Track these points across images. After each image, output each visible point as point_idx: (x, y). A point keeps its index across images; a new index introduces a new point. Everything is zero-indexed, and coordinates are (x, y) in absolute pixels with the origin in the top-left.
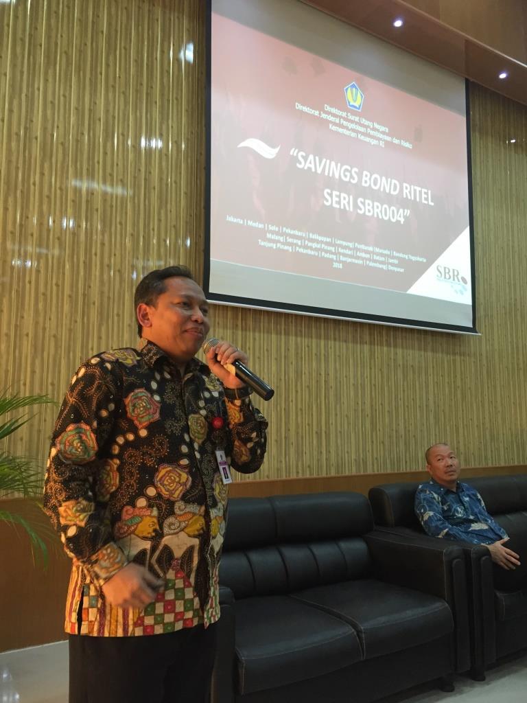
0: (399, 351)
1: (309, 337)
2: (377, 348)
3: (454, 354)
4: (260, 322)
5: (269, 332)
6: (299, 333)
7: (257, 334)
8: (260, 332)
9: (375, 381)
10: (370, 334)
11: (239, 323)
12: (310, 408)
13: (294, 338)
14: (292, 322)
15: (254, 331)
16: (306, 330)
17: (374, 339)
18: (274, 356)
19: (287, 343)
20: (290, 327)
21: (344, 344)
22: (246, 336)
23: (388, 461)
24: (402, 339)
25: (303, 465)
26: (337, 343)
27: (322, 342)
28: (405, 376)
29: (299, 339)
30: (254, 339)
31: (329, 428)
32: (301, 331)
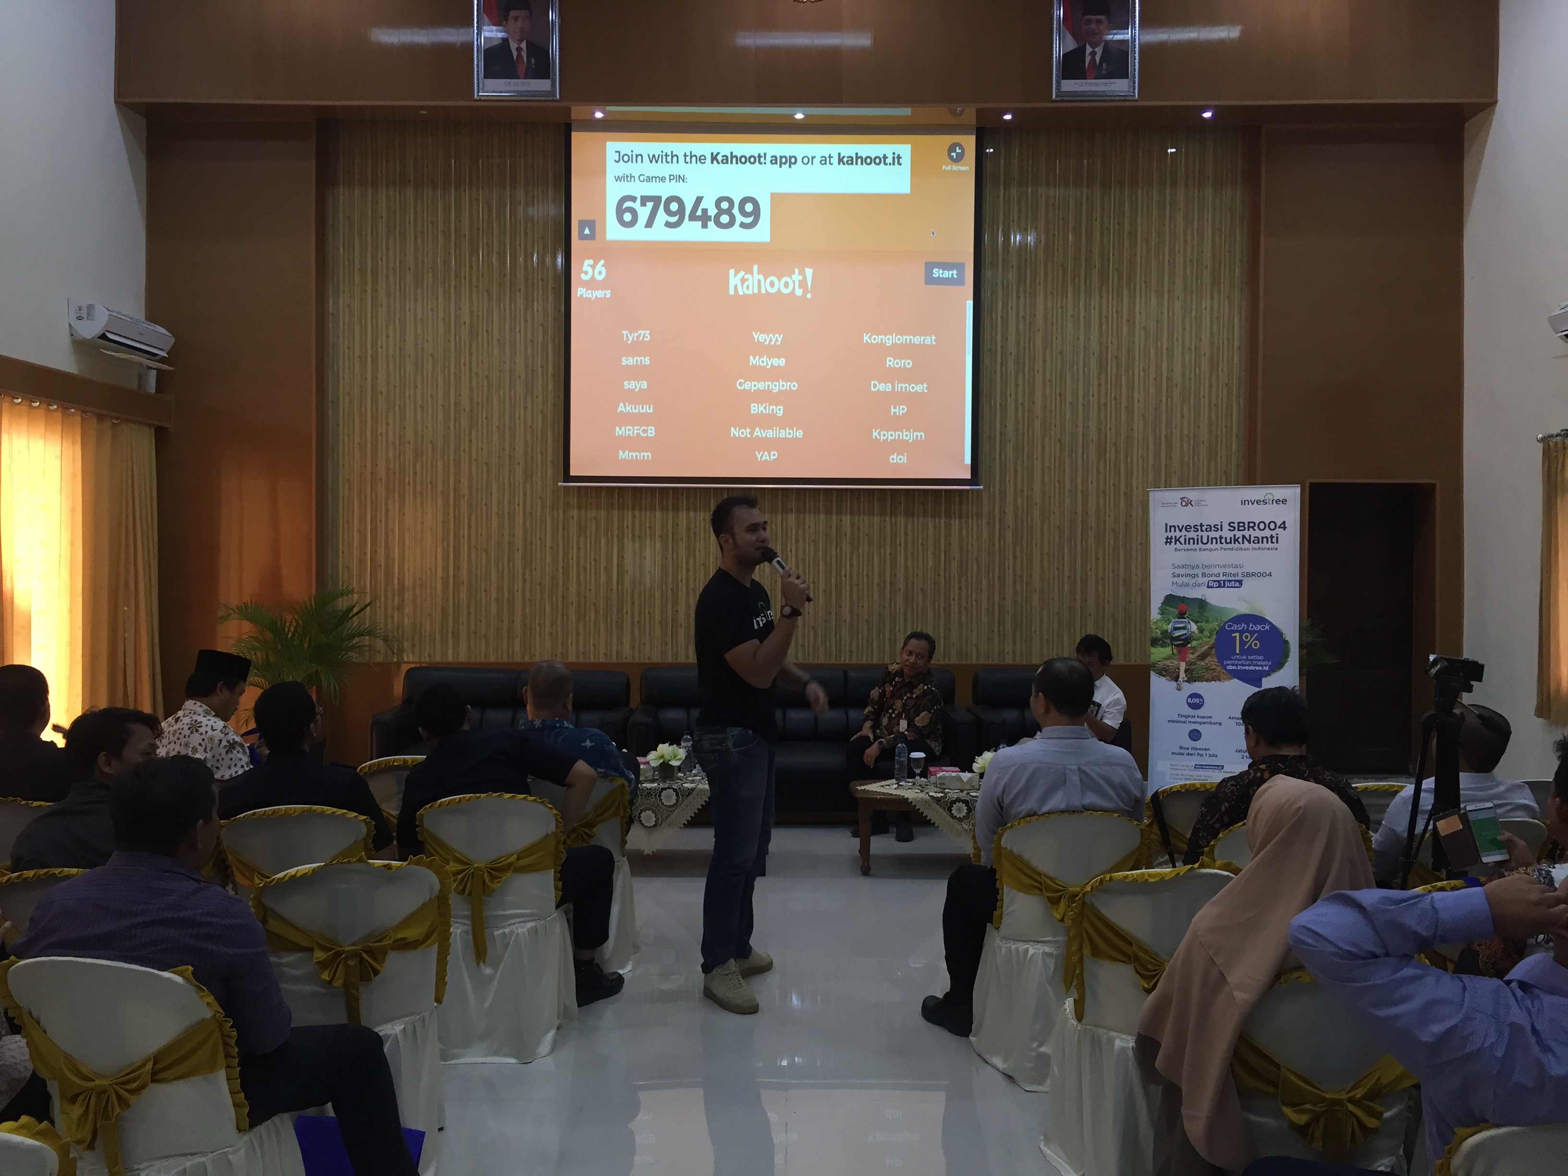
3: (947, 515)
5: (653, 509)
18: (658, 532)
19: (675, 519)
22: (623, 514)
24: (852, 503)
28: (855, 548)
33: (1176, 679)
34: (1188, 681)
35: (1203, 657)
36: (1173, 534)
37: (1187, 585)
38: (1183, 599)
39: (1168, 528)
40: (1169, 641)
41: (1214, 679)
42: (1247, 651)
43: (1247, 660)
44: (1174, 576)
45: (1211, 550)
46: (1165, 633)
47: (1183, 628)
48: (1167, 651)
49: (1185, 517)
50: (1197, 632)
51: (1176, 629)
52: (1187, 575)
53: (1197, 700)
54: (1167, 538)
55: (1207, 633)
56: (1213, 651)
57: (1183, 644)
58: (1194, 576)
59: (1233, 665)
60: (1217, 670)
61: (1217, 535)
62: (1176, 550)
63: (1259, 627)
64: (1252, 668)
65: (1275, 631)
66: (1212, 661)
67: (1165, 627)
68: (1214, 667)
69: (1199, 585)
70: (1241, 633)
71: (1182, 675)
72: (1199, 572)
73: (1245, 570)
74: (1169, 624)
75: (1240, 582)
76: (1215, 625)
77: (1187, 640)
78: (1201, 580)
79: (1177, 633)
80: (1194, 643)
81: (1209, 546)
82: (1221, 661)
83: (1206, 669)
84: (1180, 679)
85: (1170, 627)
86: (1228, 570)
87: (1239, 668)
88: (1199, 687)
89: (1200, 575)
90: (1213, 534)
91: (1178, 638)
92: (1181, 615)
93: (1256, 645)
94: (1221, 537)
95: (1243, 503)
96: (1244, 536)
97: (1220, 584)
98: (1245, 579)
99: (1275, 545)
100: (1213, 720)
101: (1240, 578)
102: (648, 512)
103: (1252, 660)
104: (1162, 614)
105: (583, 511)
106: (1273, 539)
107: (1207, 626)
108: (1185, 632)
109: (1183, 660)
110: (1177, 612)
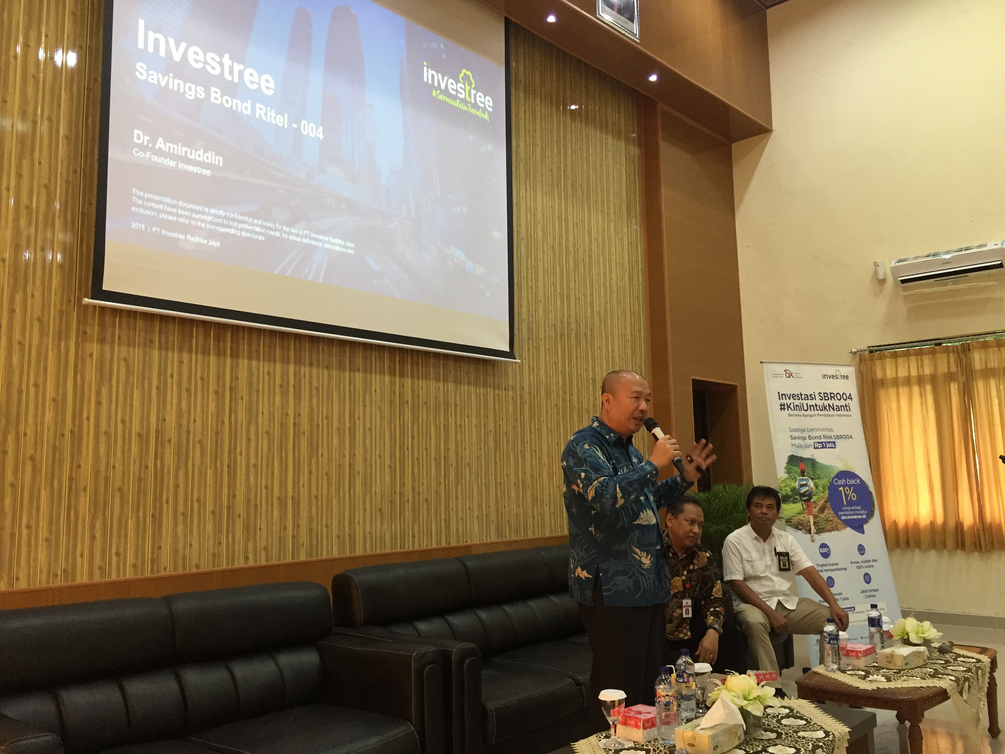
0: (408, 382)
1: (269, 361)
2: (375, 379)
4: (191, 336)
5: (206, 352)
6: (254, 355)
7: (185, 356)
8: (190, 351)
9: (371, 423)
10: (365, 358)
11: (156, 337)
12: (270, 464)
13: (246, 361)
14: (243, 339)
15: (181, 350)
16: (266, 349)
17: (371, 364)
18: (212, 386)
19: (234, 369)
20: (241, 346)
21: (326, 371)
22: (167, 357)
23: (388, 536)
24: (412, 365)
25: (255, 548)
26: (315, 370)
27: (292, 368)
28: (415, 417)
29: (254, 363)
30: (181, 362)
31: (299, 492)
32: (258, 352)
34: (817, 533)
35: (822, 510)
36: (784, 401)
37: (801, 446)
38: (801, 459)
39: (781, 396)
40: (798, 498)
41: (833, 529)
42: (851, 503)
43: (851, 510)
44: (792, 438)
45: (811, 416)
46: (793, 490)
47: (805, 485)
49: (789, 387)
50: (814, 488)
51: (802, 486)
52: (799, 438)
53: (825, 550)
54: (781, 405)
55: (821, 488)
56: (828, 504)
57: (807, 498)
58: (804, 438)
59: (844, 515)
60: (834, 521)
61: (813, 403)
62: (789, 415)
63: (854, 482)
64: (855, 517)
65: (863, 484)
66: (829, 513)
67: (792, 484)
68: (831, 518)
69: (809, 446)
70: (844, 486)
71: (813, 528)
73: (836, 433)
74: (796, 482)
75: (834, 443)
76: (825, 481)
77: (810, 496)
78: (809, 442)
79: (803, 490)
80: (814, 499)
81: (809, 412)
82: (836, 513)
83: (826, 520)
84: (812, 532)
85: (796, 485)
86: (825, 433)
87: (849, 517)
88: (825, 537)
89: (807, 438)
90: (811, 403)
91: (803, 495)
92: (803, 473)
93: (854, 497)
94: (816, 405)
95: (824, 376)
96: (829, 405)
97: (823, 445)
98: (836, 441)
99: (849, 413)
100: (840, 567)
101: (833, 440)
102: (200, 357)
103: (854, 510)
104: (788, 473)
105: (107, 348)
106: (846, 407)
107: (821, 482)
108: (807, 488)
109: (810, 513)
110: (799, 471)
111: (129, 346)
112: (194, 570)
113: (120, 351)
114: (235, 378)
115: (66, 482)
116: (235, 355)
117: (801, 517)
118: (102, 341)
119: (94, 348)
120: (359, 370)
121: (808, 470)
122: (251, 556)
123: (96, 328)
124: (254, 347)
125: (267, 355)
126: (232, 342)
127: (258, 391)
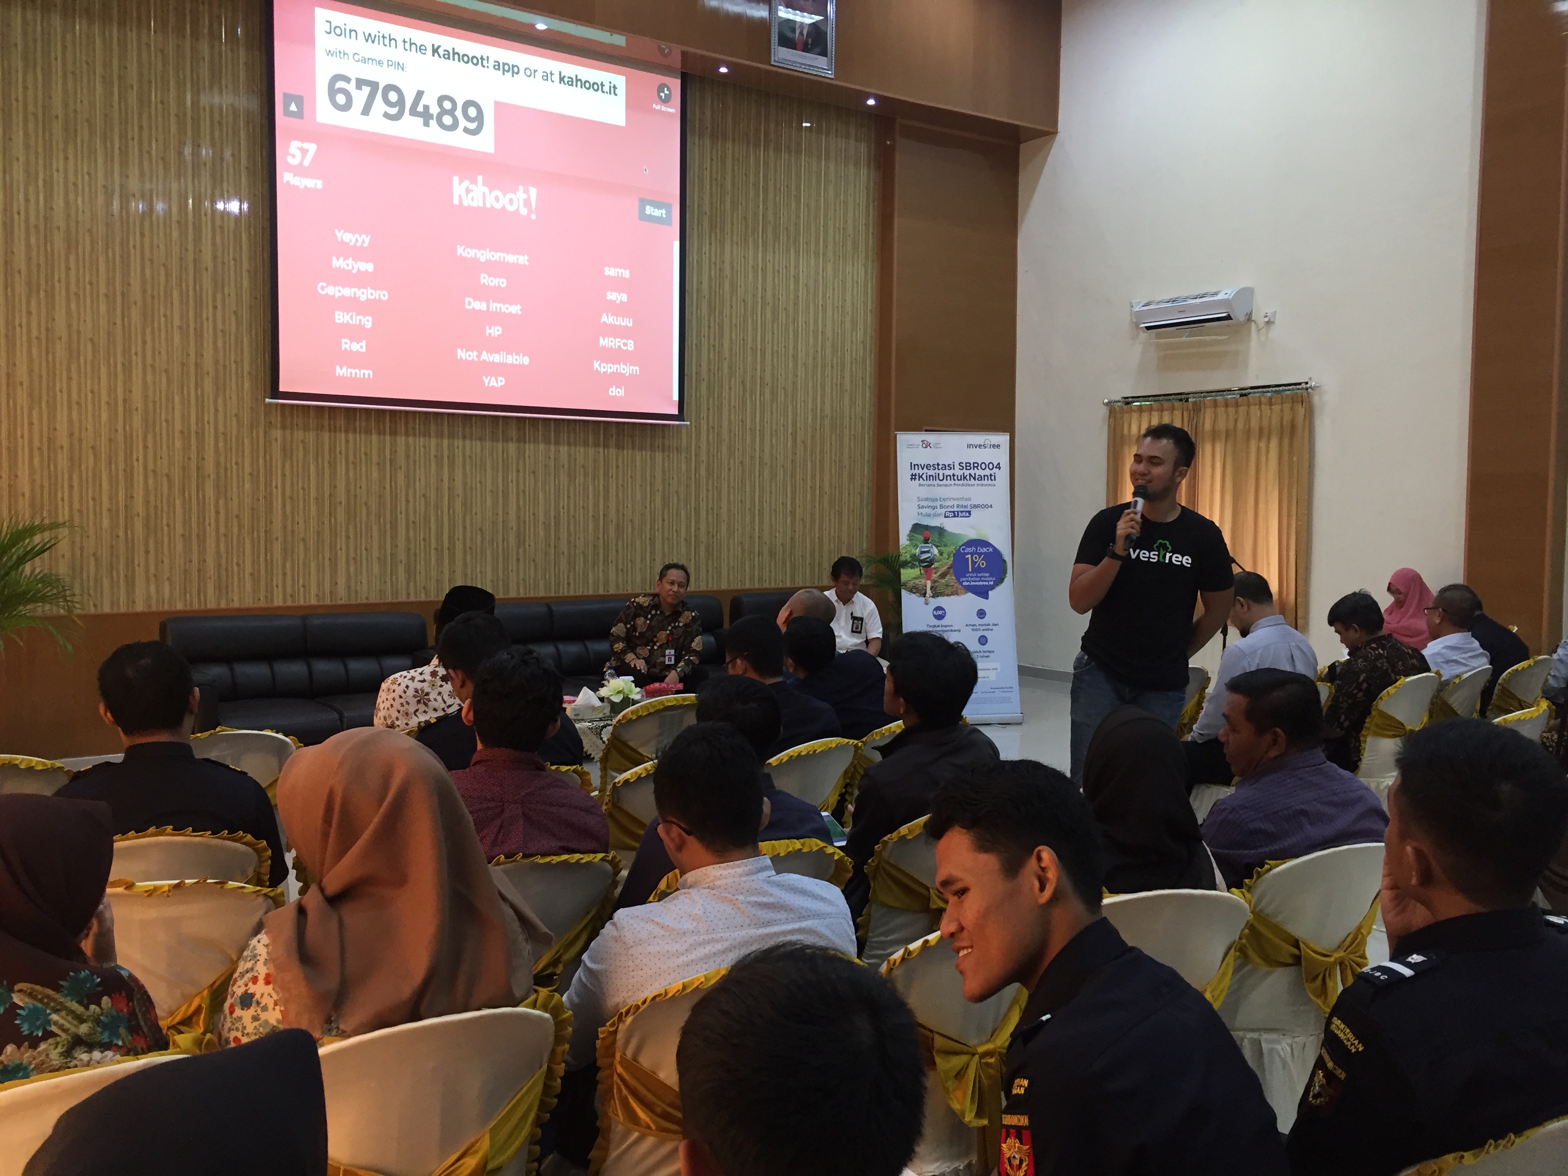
0: (564, 449)
1: (425, 436)
2: (529, 448)
3: (652, 448)
4: (355, 420)
5: (368, 432)
6: (411, 432)
7: (351, 436)
8: (355, 432)
9: (525, 486)
10: (519, 429)
11: (326, 423)
12: (427, 520)
13: (403, 438)
14: (400, 418)
15: (347, 431)
16: (422, 427)
17: (525, 435)
18: (375, 459)
19: (393, 445)
20: (399, 428)
21: (479, 443)
22: (335, 437)
23: (542, 583)
24: (569, 432)
25: (416, 587)
26: (468, 442)
27: (446, 441)
28: (572, 480)
29: (411, 439)
30: (347, 441)
31: (454, 544)
32: (414, 429)
33: (924, 595)
34: (933, 597)
35: (943, 576)
36: (916, 471)
37: (929, 515)
38: (927, 527)
39: (913, 466)
40: (917, 563)
41: (952, 594)
42: (977, 570)
43: (977, 577)
44: (919, 507)
45: (946, 485)
46: (914, 556)
47: (928, 552)
48: (916, 572)
49: (924, 457)
50: (938, 555)
51: (923, 552)
52: (929, 507)
53: (940, 612)
54: (912, 475)
55: (945, 555)
56: (951, 571)
57: (928, 565)
58: (934, 508)
59: (968, 581)
60: (955, 587)
61: (950, 472)
62: (920, 485)
63: (985, 550)
64: (981, 583)
65: (997, 553)
66: (951, 579)
67: (913, 551)
68: (953, 584)
69: (939, 515)
70: (972, 554)
71: (929, 592)
72: (938, 504)
73: (974, 502)
74: (916, 548)
75: (969, 512)
76: (952, 549)
77: (931, 562)
78: (939, 511)
79: (924, 556)
80: (936, 565)
81: (945, 482)
82: (958, 579)
83: (947, 585)
84: (927, 595)
85: (917, 551)
86: (961, 503)
87: (973, 583)
88: (941, 601)
89: (938, 507)
90: (947, 472)
91: (924, 561)
92: (926, 541)
93: (983, 564)
94: (954, 475)
95: (969, 446)
96: (970, 475)
97: (954, 514)
98: (973, 510)
99: (993, 482)
100: (953, 628)
101: (969, 509)
102: (363, 436)
103: (981, 577)
104: (910, 540)
105: (288, 432)
106: (991, 477)
107: (946, 550)
108: (929, 555)
109: (929, 579)
110: (922, 538)
111: (305, 431)
112: (365, 601)
113: (299, 435)
114: (394, 452)
115: (262, 534)
116: (394, 433)
117: (917, 581)
118: (284, 427)
119: (277, 433)
120: (512, 440)
121: (934, 537)
122: (412, 593)
123: (279, 418)
124: (410, 425)
125: (422, 429)
126: (390, 422)
127: (415, 462)
